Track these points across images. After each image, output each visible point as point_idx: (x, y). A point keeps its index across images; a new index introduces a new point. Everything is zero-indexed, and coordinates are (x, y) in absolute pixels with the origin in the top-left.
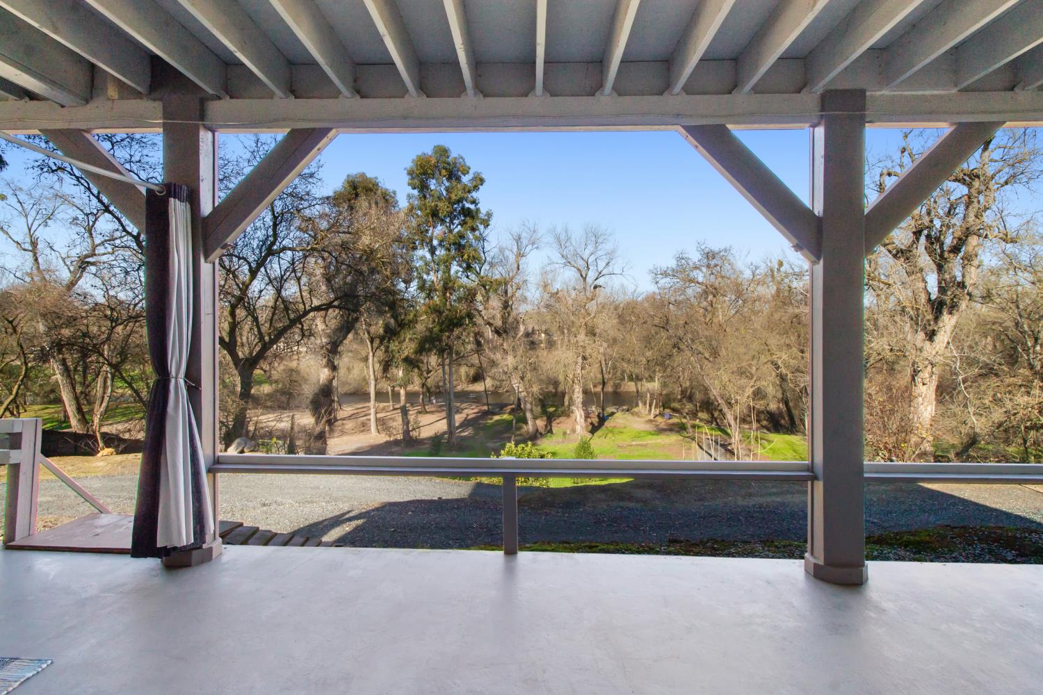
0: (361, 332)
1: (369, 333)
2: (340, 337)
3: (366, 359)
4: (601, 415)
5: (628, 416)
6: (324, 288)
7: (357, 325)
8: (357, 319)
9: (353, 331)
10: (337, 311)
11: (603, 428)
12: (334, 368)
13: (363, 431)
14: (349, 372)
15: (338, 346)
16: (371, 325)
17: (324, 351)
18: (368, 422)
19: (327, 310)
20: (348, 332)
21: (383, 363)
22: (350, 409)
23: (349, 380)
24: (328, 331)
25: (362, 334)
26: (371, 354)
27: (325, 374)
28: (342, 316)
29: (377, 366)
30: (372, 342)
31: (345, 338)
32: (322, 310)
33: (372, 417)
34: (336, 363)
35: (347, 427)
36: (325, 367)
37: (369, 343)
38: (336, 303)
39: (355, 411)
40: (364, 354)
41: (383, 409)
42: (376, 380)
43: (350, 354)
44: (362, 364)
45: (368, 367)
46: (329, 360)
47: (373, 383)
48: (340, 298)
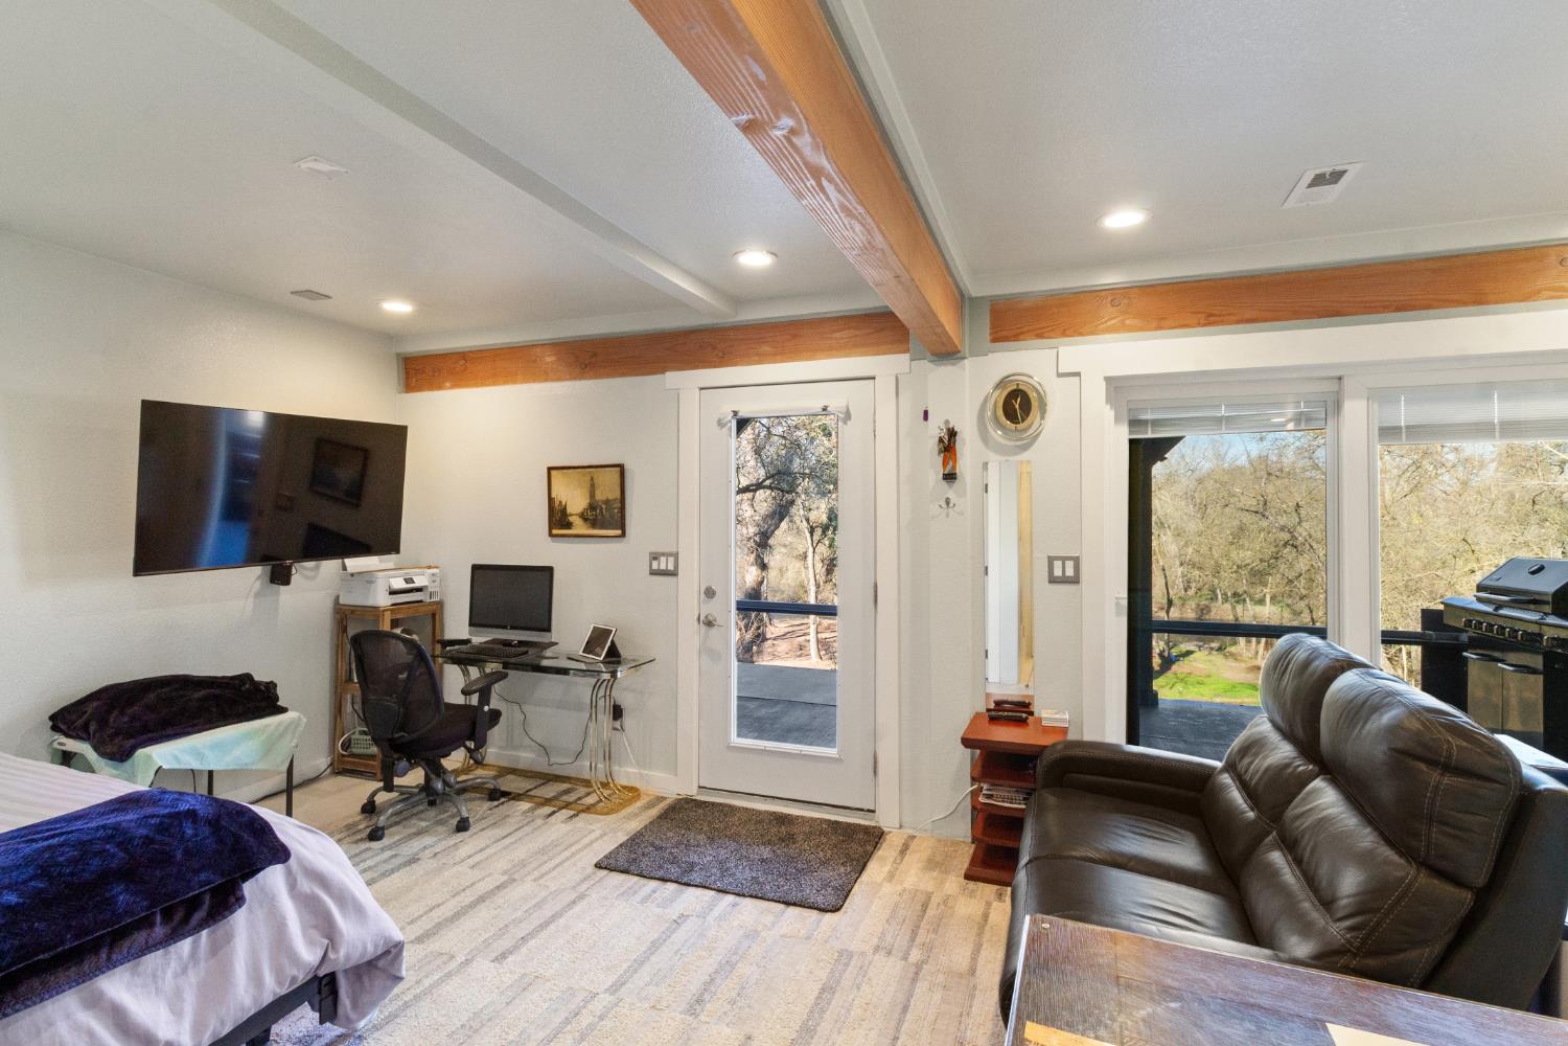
0: (797, 519)
1: (808, 520)
2: (771, 525)
3: (804, 557)
4: (1166, 654)
5: (1218, 658)
6: (752, 463)
7: (793, 510)
8: (792, 503)
9: (787, 519)
10: (768, 492)
11: (1169, 674)
12: (764, 567)
13: (800, 656)
14: (782, 576)
15: (768, 538)
16: (810, 510)
17: (752, 543)
18: (807, 644)
19: (755, 491)
20: (781, 520)
21: (826, 562)
22: (783, 625)
23: (781, 587)
24: (757, 518)
25: (798, 522)
26: (811, 550)
27: (752, 575)
28: (774, 498)
29: (819, 565)
30: (812, 533)
31: (777, 527)
32: (750, 491)
33: (812, 637)
34: (766, 561)
35: (779, 649)
36: (752, 565)
37: (808, 535)
38: (768, 482)
39: (791, 629)
40: (801, 551)
41: (828, 628)
42: (818, 586)
43: (783, 550)
44: (799, 564)
45: (806, 568)
46: (758, 556)
47: (813, 589)
48: (772, 476)
